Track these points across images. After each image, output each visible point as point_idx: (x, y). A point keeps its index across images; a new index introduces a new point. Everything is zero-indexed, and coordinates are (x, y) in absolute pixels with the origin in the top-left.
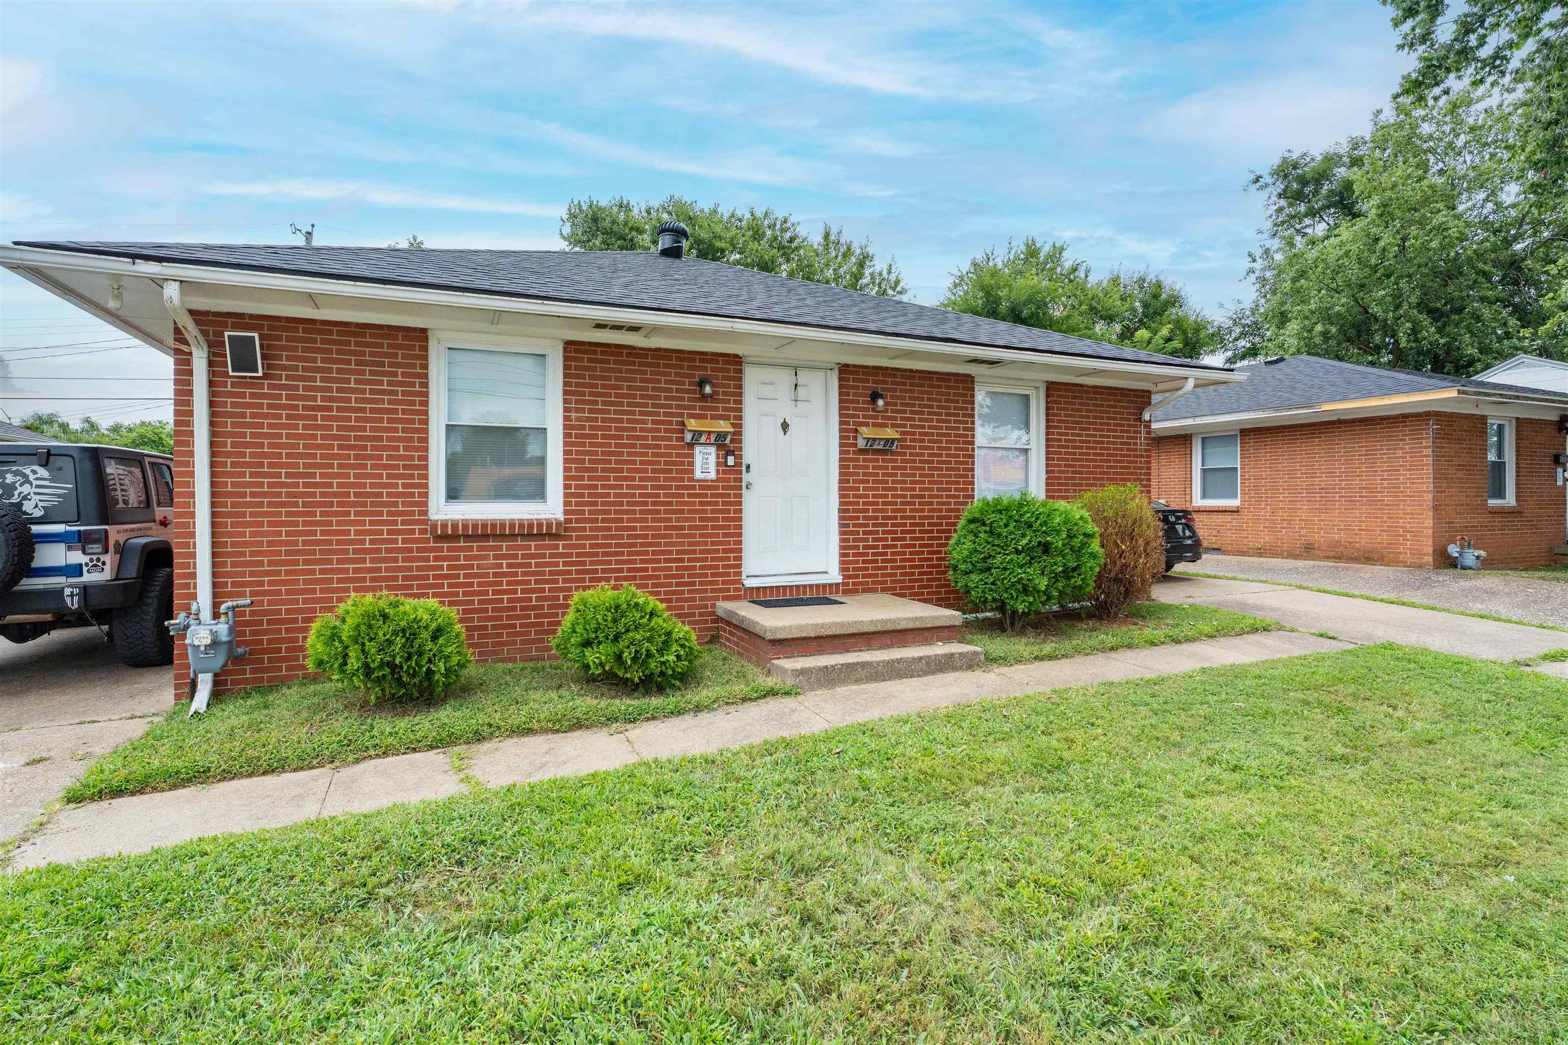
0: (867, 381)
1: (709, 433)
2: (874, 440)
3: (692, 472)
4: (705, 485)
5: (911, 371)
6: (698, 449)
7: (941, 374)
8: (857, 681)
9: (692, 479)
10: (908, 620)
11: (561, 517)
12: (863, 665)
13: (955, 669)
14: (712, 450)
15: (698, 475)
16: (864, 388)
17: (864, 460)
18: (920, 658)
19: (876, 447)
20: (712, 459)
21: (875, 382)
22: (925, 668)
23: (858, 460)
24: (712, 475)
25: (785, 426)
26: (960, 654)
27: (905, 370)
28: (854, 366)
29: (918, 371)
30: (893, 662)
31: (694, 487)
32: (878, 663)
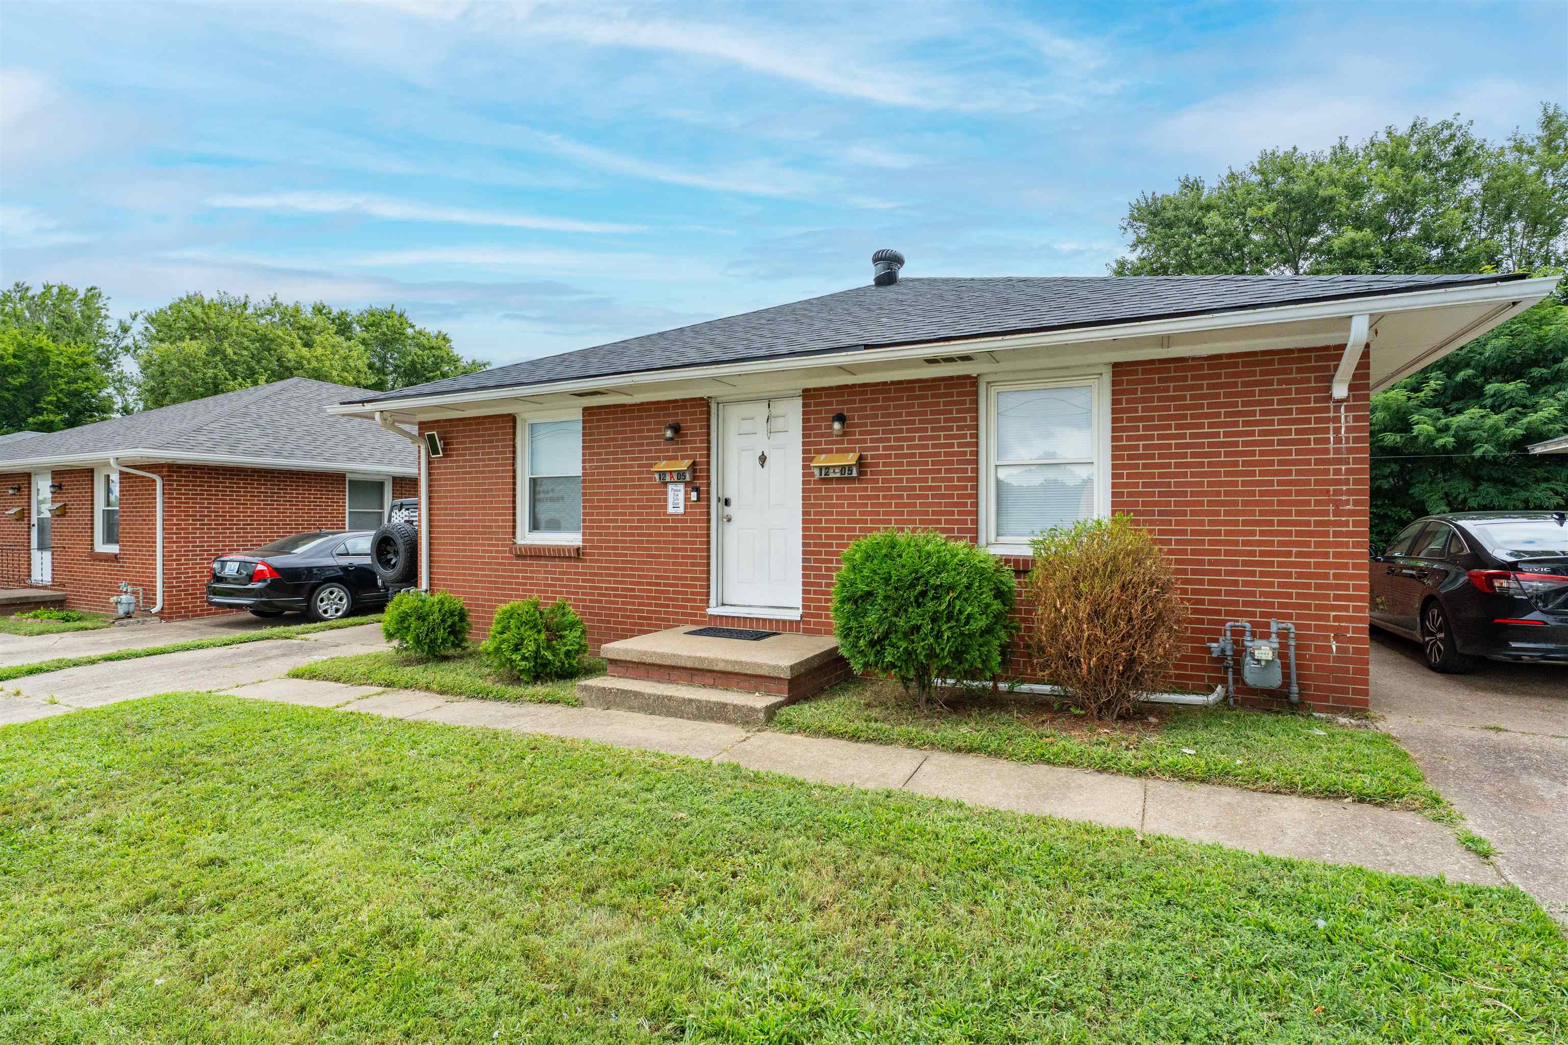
0: (831, 404)
1: (671, 472)
2: (827, 468)
3: (665, 507)
4: (676, 518)
5: (885, 383)
6: (670, 487)
7: (926, 381)
8: (631, 709)
9: (665, 514)
10: (727, 662)
11: (581, 544)
12: (637, 694)
13: (728, 721)
14: (681, 487)
15: (670, 510)
16: (827, 412)
17: (827, 490)
18: (691, 701)
19: (832, 475)
20: (681, 495)
21: (838, 403)
22: (695, 712)
23: (820, 490)
24: (681, 510)
25: (763, 459)
26: (735, 706)
27: (877, 384)
28: (815, 389)
29: (893, 383)
30: (664, 697)
31: (667, 521)
32: (650, 695)
